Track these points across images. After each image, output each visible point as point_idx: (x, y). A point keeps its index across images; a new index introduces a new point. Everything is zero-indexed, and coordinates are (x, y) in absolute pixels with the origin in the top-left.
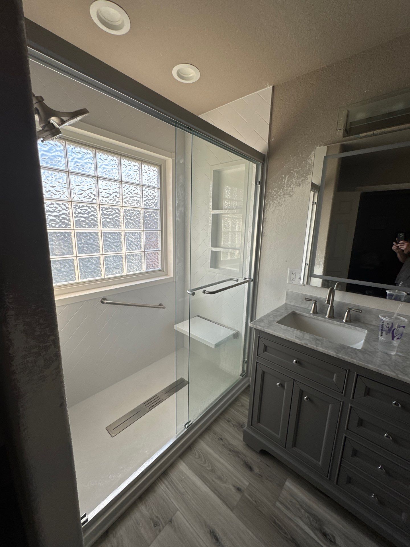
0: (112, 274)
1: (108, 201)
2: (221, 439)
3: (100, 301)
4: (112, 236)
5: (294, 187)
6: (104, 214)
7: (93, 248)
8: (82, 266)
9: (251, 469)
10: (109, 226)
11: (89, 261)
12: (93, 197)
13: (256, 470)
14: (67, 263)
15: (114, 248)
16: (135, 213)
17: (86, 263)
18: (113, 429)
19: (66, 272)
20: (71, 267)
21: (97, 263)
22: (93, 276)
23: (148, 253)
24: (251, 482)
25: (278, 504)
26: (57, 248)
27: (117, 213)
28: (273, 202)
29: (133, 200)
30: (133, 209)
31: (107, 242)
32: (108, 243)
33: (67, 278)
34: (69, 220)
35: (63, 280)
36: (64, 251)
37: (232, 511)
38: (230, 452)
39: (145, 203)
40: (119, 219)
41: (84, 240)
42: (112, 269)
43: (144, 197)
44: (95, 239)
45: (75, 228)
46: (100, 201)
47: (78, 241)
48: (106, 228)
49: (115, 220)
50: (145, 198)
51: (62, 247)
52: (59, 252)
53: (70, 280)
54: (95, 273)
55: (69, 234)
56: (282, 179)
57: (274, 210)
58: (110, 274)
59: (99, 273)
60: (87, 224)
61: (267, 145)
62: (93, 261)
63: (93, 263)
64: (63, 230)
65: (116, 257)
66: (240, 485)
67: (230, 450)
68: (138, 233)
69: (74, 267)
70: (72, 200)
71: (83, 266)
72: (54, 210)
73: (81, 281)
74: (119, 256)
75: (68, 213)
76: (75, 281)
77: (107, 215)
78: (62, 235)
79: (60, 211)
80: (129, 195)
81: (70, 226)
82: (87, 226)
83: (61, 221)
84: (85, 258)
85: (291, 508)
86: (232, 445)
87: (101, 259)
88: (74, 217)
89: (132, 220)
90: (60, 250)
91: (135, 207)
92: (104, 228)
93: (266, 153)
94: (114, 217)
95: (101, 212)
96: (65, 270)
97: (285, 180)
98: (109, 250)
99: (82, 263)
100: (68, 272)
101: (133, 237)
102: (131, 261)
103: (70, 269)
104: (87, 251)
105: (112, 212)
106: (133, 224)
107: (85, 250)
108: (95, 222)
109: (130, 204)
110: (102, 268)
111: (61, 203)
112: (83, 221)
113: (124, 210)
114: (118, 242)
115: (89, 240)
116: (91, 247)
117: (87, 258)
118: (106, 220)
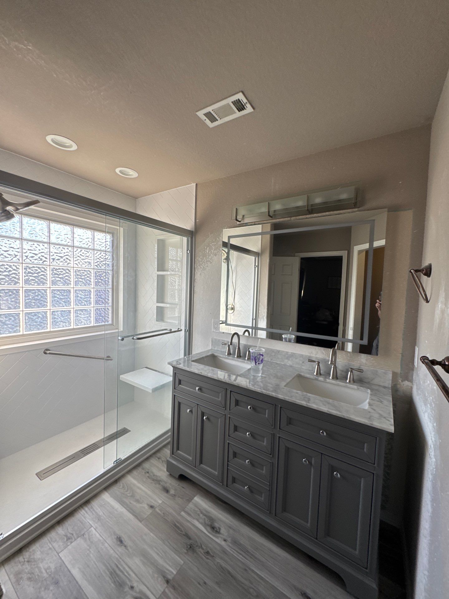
0: (58, 328)
1: (58, 263)
2: (148, 472)
3: (43, 352)
4: (61, 293)
5: (213, 256)
6: (54, 273)
7: (41, 304)
8: (27, 319)
9: (167, 491)
10: (58, 284)
11: (35, 315)
12: (44, 259)
13: (172, 492)
14: (13, 316)
15: (62, 304)
16: (86, 273)
17: (32, 317)
18: (43, 474)
19: (9, 324)
20: (17, 320)
21: (44, 317)
22: (39, 329)
23: (97, 309)
24: (164, 501)
25: (183, 513)
26: (4, 303)
27: (67, 273)
28: (200, 267)
29: (84, 262)
30: (83, 269)
31: (55, 299)
32: (57, 298)
33: (11, 330)
34: (19, 279)
35: (7, 332)
36: (10, 306)
37: (141, 522)
38: (152, 482)
39: (96, 264)
40: (69, 279)
41: (32, 297)
42: (59, 323)
43: (95, 259)
44: (43, 295)
45: (24, 286)
46: (51, 263)
47: (25, 296)
48: (55, 286)
49: (65, 279)
50: (97, 260)
51: (9, 302)
52: (5, 307)
53: (15, 332)
54: (41, 326)
55: (18, 291)
56: (205, 250)
57: (201, 273)
58: (57, 327)
59: (45, 326)
60: (37, 282)
61: (194, 224)
62: (40, 315)
63: (39, 317)
64: (12, 287)
65: (63, 312)
66: (154, 504)
67: (153, 480)
68: (88, 290)
69: (19, 320)
70: (23, 262)
71: (29, 319)
72: (5, 270)
73: (25, 333)
74: (67, 311)
75: (18, 273)
76: (18, 334)
77: (57, 274)
78: (10, 292)
79: (10, 271)
80: (80, 257)
81: (18, 284)
82: (36, 284)
83: (10, 279)
84: (31, 313)
85: (192, 514)
86: (156, 476)
87: (48, 313)
88: (23, 276)
89: (82, 279)
90: (7, 305)
91: (86, 267)
92: (53, 286)
93: (193, 230)
94: (64, 277)
95: (51, 272)
96: (10, 323)
97: (207, 250)
98: (57, 306)
99: (28, 317)
100: (13, 325)
101: (82, 294)
102: (80, 316)
103: (15, 322)
104: (34, 306)
105: (63, 272)
106: (84, 283)
107: (33, 305)
108: (44, 281)
109: (81, 265)
110: (49, 321)
111: (12, 264)
112: (32, 280)
113: (74, 271)
114: (67, 298)
115: (37, 296)
116: (38, 302)
117: (34, 312)
118: (56, 279)
